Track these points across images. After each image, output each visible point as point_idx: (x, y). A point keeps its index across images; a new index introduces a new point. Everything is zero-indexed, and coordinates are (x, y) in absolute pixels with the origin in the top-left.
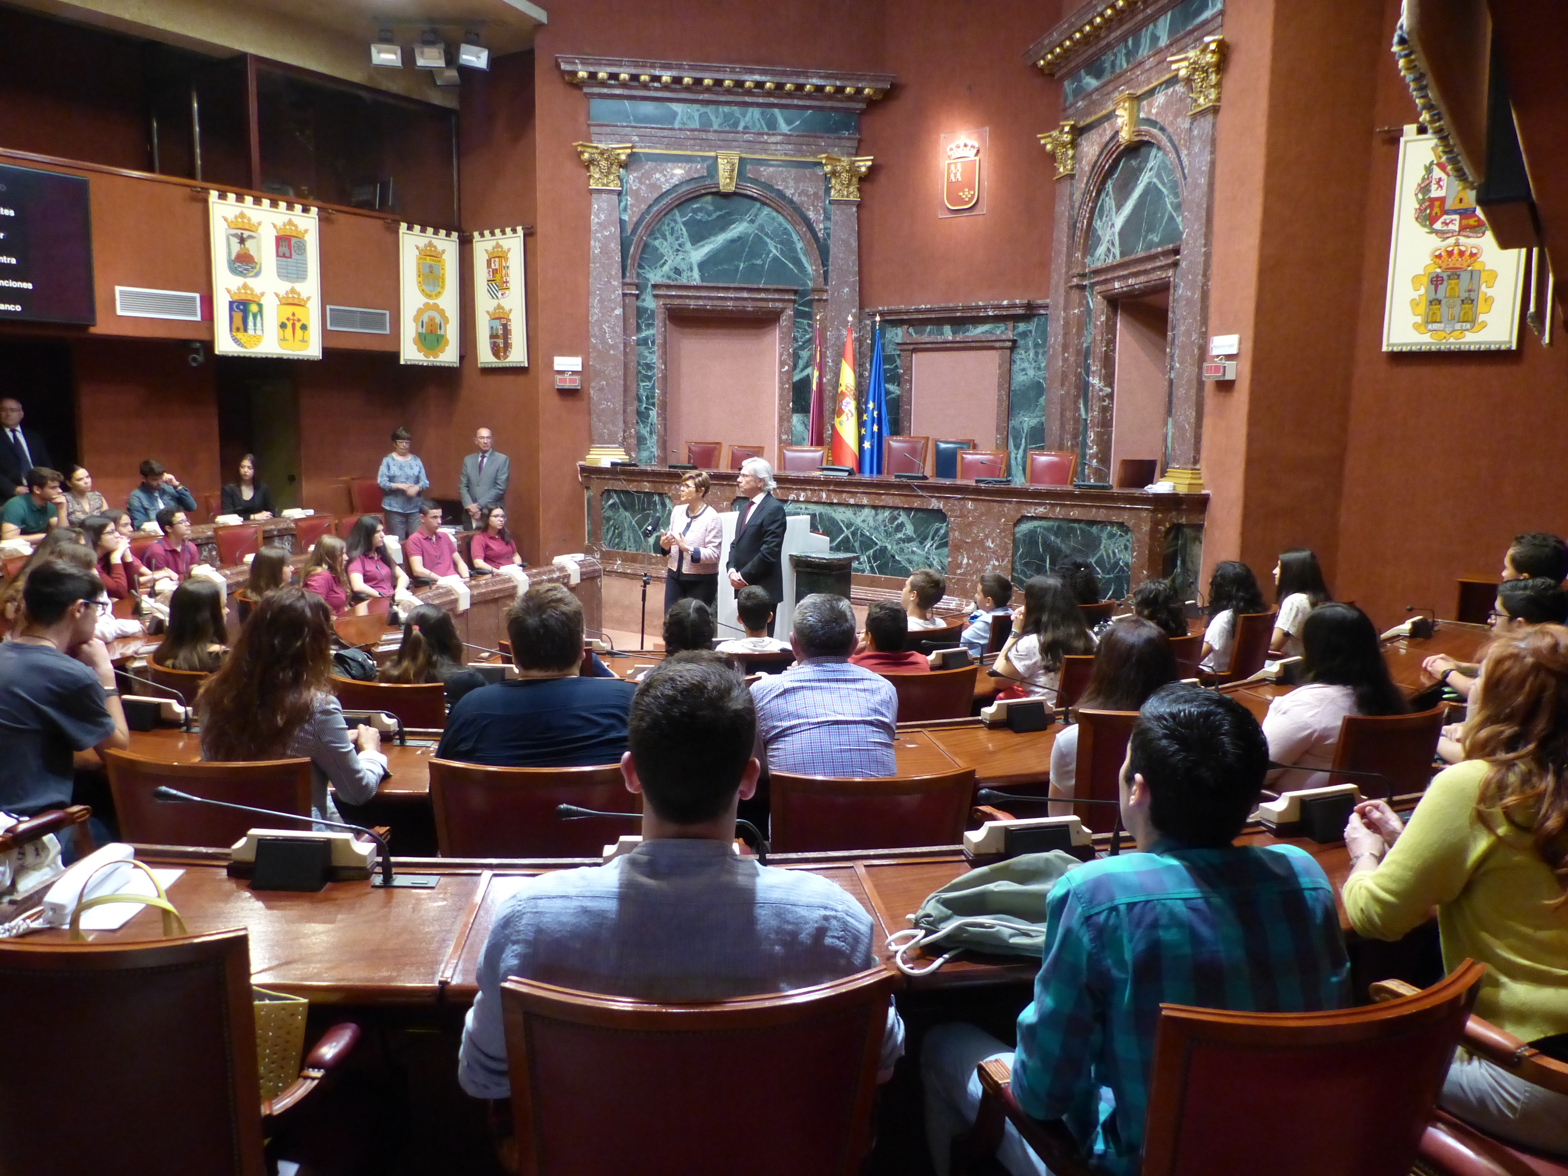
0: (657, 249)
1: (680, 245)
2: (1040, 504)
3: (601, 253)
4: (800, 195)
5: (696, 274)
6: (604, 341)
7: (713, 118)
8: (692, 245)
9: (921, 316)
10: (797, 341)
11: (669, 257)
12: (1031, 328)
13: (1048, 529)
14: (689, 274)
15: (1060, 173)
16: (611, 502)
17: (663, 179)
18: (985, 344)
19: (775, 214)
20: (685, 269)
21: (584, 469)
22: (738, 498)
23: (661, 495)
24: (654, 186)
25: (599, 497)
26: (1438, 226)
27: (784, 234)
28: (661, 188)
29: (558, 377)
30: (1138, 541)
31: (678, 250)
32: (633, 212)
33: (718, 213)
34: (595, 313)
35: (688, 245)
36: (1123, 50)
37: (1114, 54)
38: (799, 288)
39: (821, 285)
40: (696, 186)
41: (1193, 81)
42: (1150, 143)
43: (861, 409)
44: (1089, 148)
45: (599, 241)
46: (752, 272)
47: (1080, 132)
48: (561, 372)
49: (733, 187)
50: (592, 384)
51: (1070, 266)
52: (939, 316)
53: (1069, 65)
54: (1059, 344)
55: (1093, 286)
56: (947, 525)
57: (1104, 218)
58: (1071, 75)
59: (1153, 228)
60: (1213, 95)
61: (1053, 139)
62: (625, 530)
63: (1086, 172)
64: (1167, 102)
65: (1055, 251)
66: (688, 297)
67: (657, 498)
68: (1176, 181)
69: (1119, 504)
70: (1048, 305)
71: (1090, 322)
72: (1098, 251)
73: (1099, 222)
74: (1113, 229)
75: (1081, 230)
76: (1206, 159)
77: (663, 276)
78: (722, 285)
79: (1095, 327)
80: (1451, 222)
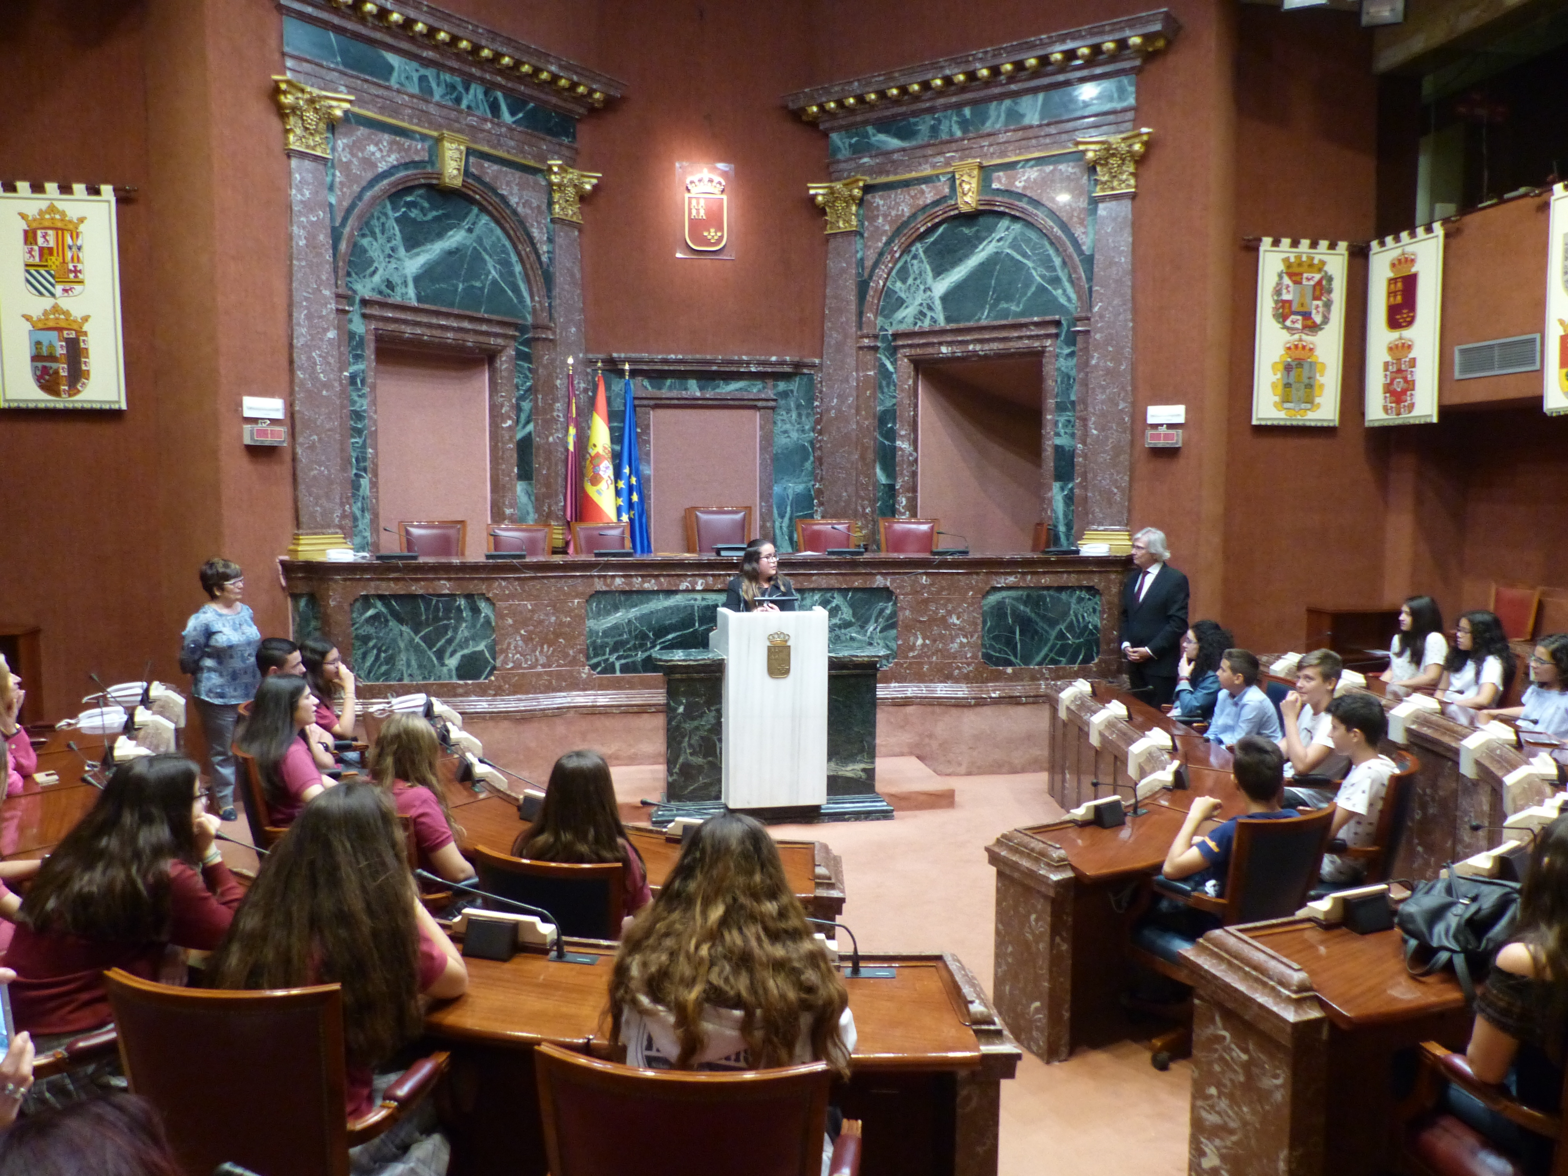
0: (366, 251)
1: (393, 249)
2: (1011, 574)
3: (307, 246)
4: (524, 207)
5: (411, 292)
6: (313, 376)
7: (434, 85)
8: (407, 250)
9: (666, 368)
10: (518, 390)
11: (380, 263)
12: (791, 387)
13: (1017, 599)
14: (404, 290)
15: (839, 228)
16: (370, 612)
17: (378, 155)
18: (746, 403)
19: (493, 225)
20: (399, 282)
21: (289, 567)
22: (598, 592)
23: (469, 597)
24: (368, 163)
25: (346, 607)
26: (1288, 323)
27: (503, 252)
28: (377, 167)
29: (247, 427)
30: (1109, 603)
31: (390, 256)
32: (344, 194)
33: (435, 213)
34: (302, 333)
35: (402, 251)
36: (955, 118)
37: (934, 119)
38: (520, 322)
39: (546, 321)
40: (415, 172)
41: (1102, 165)
42: (1002, 214)
43: (618, 475)
44: (889, 208)
45: (304, 228)
46: (472, 297)
47: (868, 189)
48: (254, 420)
49: (458, 182)
50: (300, 439)
51: (860, 326)
52: (688, 368)
53: (859, 118)
54: (849, 406)
55: (896, 349)
56: (895, 604)
57: (910, 281)
58: (847, 129)
59: (1009, 298)
60: (1132, 182)
61: (832, 191)
62: (400, 652)
63: (885, 231)
64: (1043, 178)
65: (830, 308)
66: (405, 322)
67: (462, 602)
68: (1049, 255)
69: (1090, 568)
70: (821, 364)
71: (888, 385)
72: (901, 314)
73: (899, 284)
74: (929, 293)
75: (876, 291)
76: (1125, 240)
77: (373, 289)
78: (444, 309)
79: (902, 390)
80: (1297, 321)
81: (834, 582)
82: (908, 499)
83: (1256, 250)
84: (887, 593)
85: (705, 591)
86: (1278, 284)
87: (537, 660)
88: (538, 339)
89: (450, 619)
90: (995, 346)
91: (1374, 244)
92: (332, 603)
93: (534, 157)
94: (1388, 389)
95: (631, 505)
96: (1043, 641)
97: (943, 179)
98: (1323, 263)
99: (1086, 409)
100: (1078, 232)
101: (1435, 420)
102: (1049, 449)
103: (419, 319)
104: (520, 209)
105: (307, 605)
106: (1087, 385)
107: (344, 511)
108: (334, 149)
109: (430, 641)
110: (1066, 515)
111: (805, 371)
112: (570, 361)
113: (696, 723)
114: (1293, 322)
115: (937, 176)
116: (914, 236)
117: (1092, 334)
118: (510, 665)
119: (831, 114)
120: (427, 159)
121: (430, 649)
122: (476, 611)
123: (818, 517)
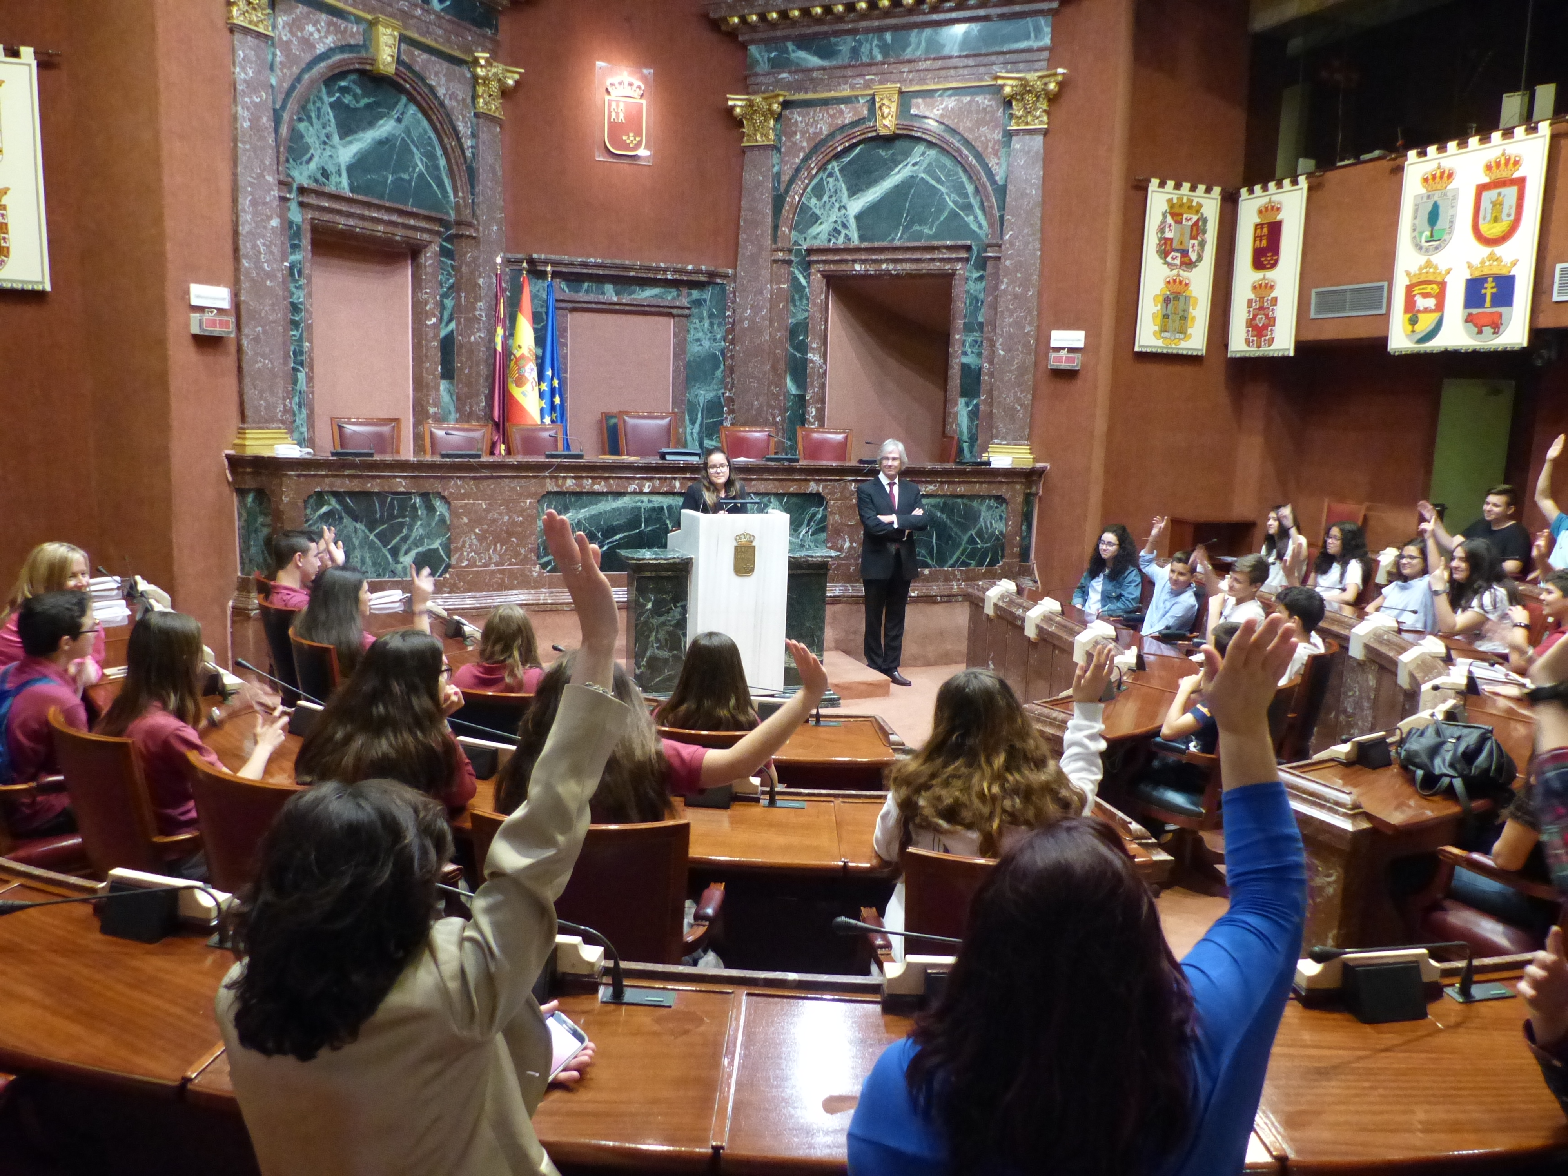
0: (303, 137)
1: (328, 136)
2: (930, 483)
3: (251, 128)
4: (450, 99)
5: (345, 181)
6: (258, 265)
8: (341, 138)
9: (585, 271)
10: (442, 287)
11: (316, 149)
12: (705, 296)
13: (935, 506)
14: (338, 179)
15: (757, 141)
16: (325, 509)
17: (316, 35)
18: (661, 309)
19: (420, 115)
20: (333, 171)
21: (236, 463)
22: (549, 493)
23: (425, 496)
24: (307, 43)
25: (300, 503)
26: (1169, 259)
27: (429, 144)
28: (315, 47)
29: (195, 317)
30: (1014, 511)
31: (325, 143)
32: (284, 74)
33: (367, 101)
34: (247, 220)
35: (336, 138)
36: (875, 42)
37: (855, 40)
38: (445, 217)
39: (469, 219)
40: (351, 56)
41: (1017, 100)
42: (919, 140)
43: (541, 377)
44: (807, 125)
45: (248, 109)
46: (401, 189)
47: (786, 105)
48: (201, 309)
49: (391, 70)
50: (246, 331)
51: (775, 239)
52: (607, 272)
53: (779, 33)
54: (763, 318)
55: (809, 264)
56: (825, 509)
57: (825, 198)
58: (768, 43)
59: (922, 222)
60: (1045, 119)
61: (751, 104)
62: (354, 548)
63: (803, 148)
64: (960, 108)
65: (745, 221)
66: (339, 212)
67: (418, 500)
68: (962, 182)
69: (999, 479)
70: (735, 275)
71: (801, 299)
72: (815, 230)
73: (814, 201)
74: (843, 211)
75: (791, 205)
76: (1036, 173)
77: (310, 177)
78: (376, 201)
79: (814, 304)
80: (1175, 258)
81: (770, 487)
82: (817, 410)
83: (1146, 190)
84: (818, 499)
85: (650, 493)
86: (1162, 223)
87: (490, 558)
88: (462, 236)
89: (404, 517)
90: (908, 266)
91: (1244, 191)
92: (285, 499)
93: (459, 48)
94: (1251, 323)
95: (553, 408)
96: (956, 545)
97: (862, 101)
98: (1200, 206)
99: (994, 330)
100: (992, 162)
101: (1292, 354)
102: (956, 367)
103: (352, 210)
104: (447, 102)
105: (254, 501)
106: (996, 309)
107: (285, 405)
108: (274, 27)
109: (384, 538)
110: (969, 429)
111: (718, 281)
112: (499, 260)
113: (663, 619)
114: (1173, 259)
115: (857, 97)
116: (832, 154)
117: (1003, 260)
118: (465, 563)
119: (753, 27)
120: (361, 43)
121: (385, 546)
122: (431, 509)
123: (727, 424)
